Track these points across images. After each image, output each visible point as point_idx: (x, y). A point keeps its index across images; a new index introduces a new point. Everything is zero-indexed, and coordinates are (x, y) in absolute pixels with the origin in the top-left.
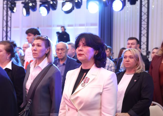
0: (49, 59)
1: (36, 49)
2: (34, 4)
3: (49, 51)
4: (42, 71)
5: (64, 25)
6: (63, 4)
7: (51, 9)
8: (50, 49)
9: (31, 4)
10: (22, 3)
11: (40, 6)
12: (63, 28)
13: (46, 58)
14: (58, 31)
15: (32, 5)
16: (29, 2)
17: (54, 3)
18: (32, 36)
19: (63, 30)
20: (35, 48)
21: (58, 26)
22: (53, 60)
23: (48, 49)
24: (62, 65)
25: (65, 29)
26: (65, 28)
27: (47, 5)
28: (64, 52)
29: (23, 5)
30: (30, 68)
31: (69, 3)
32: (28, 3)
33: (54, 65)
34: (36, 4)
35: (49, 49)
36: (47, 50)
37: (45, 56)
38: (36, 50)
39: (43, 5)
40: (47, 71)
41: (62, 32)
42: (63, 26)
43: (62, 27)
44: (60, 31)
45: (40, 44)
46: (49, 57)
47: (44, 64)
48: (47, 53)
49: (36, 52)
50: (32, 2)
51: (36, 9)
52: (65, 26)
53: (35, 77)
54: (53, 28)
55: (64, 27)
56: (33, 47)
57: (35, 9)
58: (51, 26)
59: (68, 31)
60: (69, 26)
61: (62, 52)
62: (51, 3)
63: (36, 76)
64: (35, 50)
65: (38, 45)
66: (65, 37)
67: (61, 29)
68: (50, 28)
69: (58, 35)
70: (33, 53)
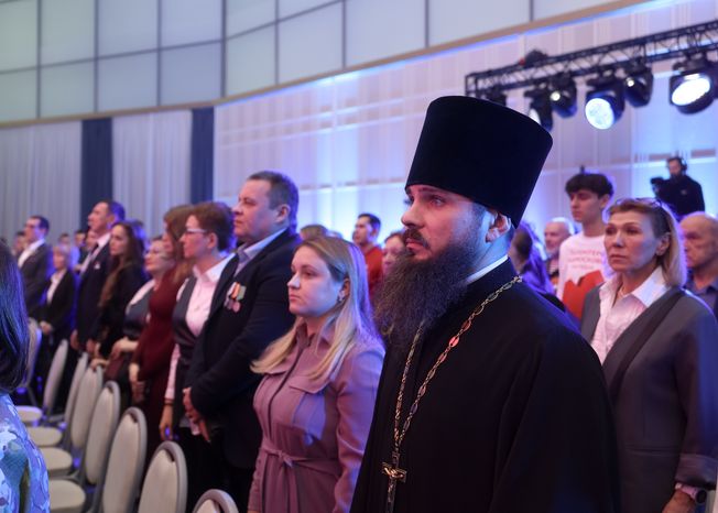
0: (671, 274)
1: (623, 241)
2: (566, 94)
3: (667, 246)
4: (647, 312)
5: (677, 152)
6: (675, 83)
7: (628, 105)
8: (670, 238)
9: (556, 97)
10: (527, 94)
11: (589, 96)
12: (674, 163)
13: (658, 271)
14: (656, 174)
15: (562, 96)
16: (550, 88)
17: (641, 84)
18: (592, 201)
19: (677, 171)
20: (617, 238)
21: (654, 158)
22: (683, 278)
23: (663, 242)
24: (705, 291)
25: (684, 168)
26: (683, 162)
27: (612, 93)
28: (699, 247)
29: (529, 101)
30: (599, 301)
31: (697, 75)
32: (548, 93)
33: (688, 292)
34: (574, 92)
35: (667, 240)
36: (660, 243)
37: (653, 264)
38: (621, 244)
39: (598, 94)
40: (667, 313)
41: (672, 175)
42: (673, 155)
43: (670, 160)
44: (666, 175)
45: (637, 226)
46: (668, 265)
47: (652, 290)
48: (662, 253)
49: (624, 252)
50: (560, 89)
51: (576, 109)
52: (680, 155)
53: (621, 332)
54: (636, 166)
55: (679, 159)
56: (609, 237)
57: (572, 110)
58: (627, 160)
59: (693, 173)
60: (696, 154)
61: (692, 246)
62: (631, 83)
63: (625, 328)
64: (617, 246)
65: (630, 230)
66: (684, 192)
67: (669, 167)
68: (626, 166)
69: (657, 190)
70: (613, 256)
